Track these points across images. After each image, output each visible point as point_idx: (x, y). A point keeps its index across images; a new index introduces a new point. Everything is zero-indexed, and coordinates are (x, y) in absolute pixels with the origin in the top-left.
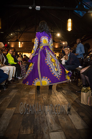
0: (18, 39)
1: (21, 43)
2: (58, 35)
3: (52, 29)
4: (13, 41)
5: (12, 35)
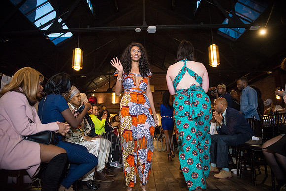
4: (103, 92)
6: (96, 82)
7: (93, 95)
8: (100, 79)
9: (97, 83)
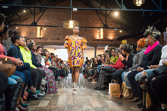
0: (36, 21)
2: (116, 14)
3: (102, 4)
6: (19, 14)
7: (17, 28)
8: (24, 11)
9: (21, 15)
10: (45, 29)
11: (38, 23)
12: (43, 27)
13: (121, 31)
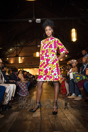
0: (18, 54)
1: (21, 58)
4: (13, 57)
5: (12, 50)
9: (10, 52)
10: (23, 58)
11: (19, 55)
12: (22, 57)
13: (66, 56)
